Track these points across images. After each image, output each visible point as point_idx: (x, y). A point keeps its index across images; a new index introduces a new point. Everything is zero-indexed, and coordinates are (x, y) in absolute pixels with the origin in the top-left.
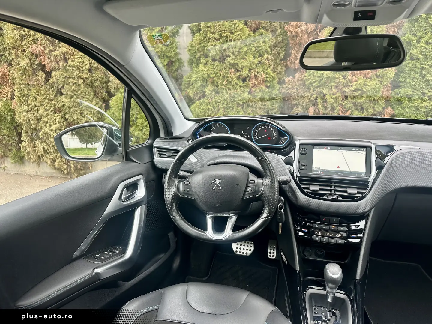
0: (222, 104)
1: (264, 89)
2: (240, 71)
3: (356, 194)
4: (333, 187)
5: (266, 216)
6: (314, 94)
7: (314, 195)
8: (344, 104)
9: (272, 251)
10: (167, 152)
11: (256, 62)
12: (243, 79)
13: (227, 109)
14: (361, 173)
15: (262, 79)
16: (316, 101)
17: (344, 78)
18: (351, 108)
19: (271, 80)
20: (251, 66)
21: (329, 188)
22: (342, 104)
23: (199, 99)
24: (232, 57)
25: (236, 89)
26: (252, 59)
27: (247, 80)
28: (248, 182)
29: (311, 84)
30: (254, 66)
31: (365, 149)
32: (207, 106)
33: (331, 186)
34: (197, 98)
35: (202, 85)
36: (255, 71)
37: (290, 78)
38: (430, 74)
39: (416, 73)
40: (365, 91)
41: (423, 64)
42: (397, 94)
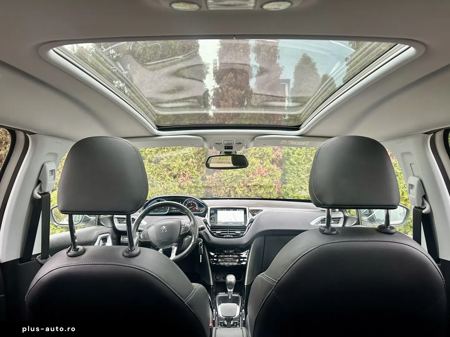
1: (190, 184)
2: (172, 170)
3: (240, 234)
4: (228, 231)
5: (193, 241)
6: (228, 188)
7: (219, 236)
8: (249, 195)
11: (184, 164)
12: (174, 176)
14: (242, 223)
15: (189, 176)
16: (230, 193)
17: (248, 176)
19: (196, 177)
20: (180, 167)
21: (226, 231)
24: (166, 160)
25: (168, 183)
26: (180, 161)
27: (177, 177)
28: (181, 225)
29: (225, 180)
30: (182, 167)
31: (243, 210)
36: (183, 171)
37: (210, 176)
38: (303, 174)
39: (294, 173)
40: (262, 186)
41: (298, 168)
42: (285, 188)
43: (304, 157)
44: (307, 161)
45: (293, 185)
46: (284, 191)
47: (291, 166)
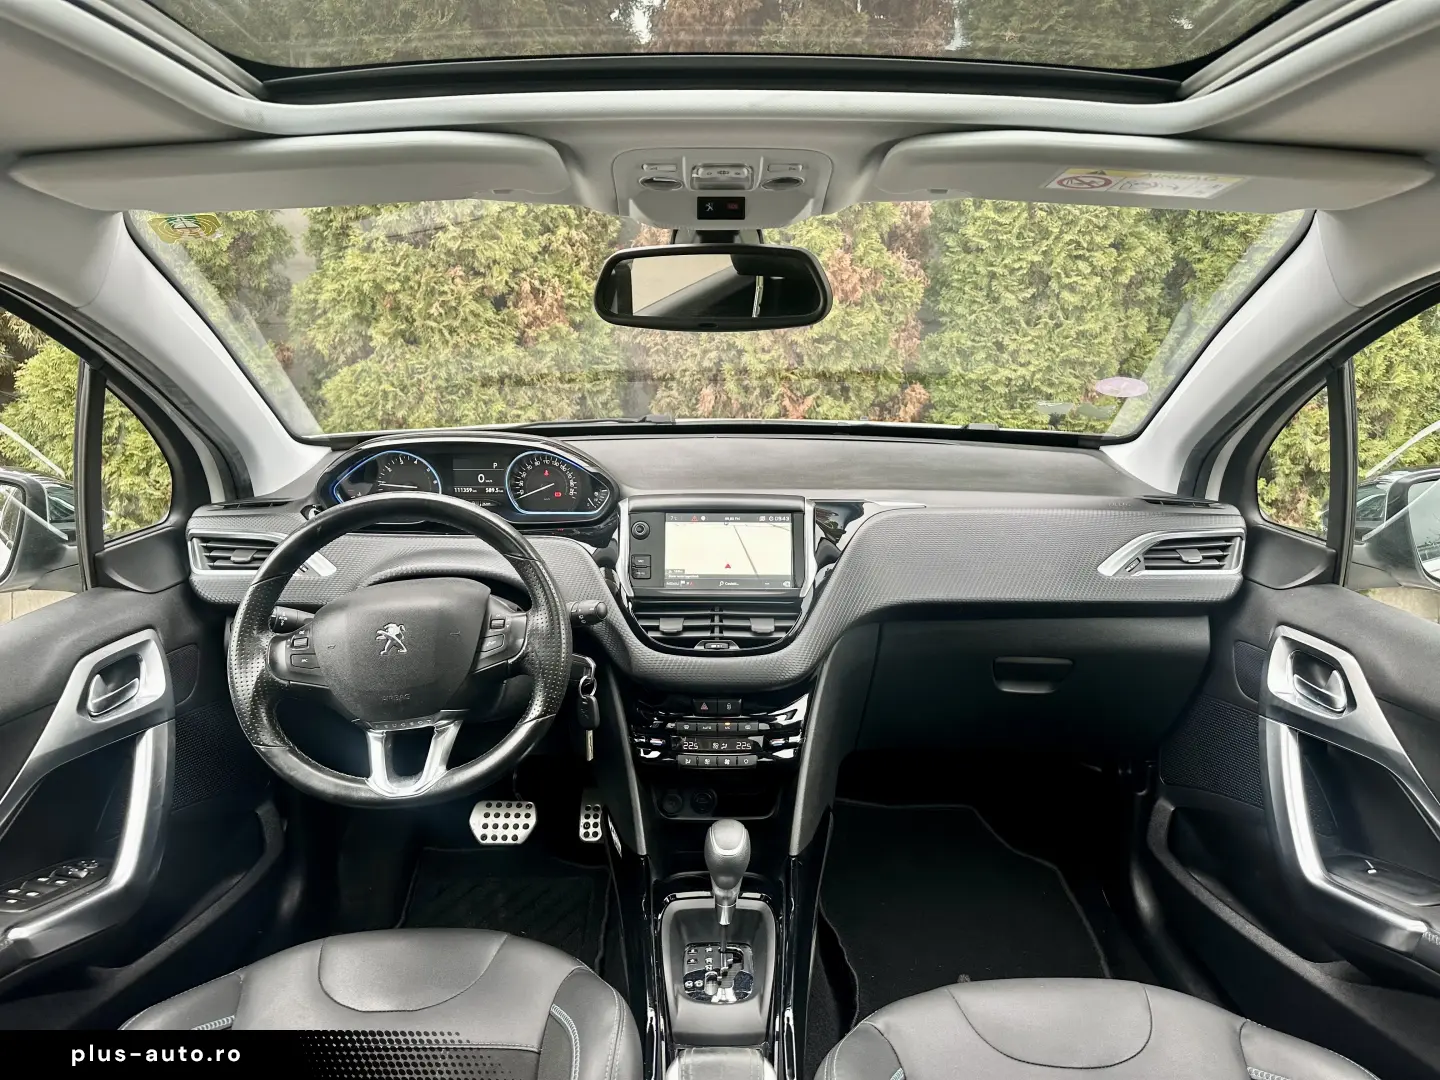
0: (429, 378)
1: (563, 333)
2: (484, 275)
3: (771, 633)
4: (717, 618)
5: (538, 713)
6: (711, 351)
7: (674, 644)
8: (794, 378)
9: (592, 821)
10: (234, 549)
11: (534, 249)
12: (495, 298)
13: (451, 393)
14: (783, 578)
15: (556, 300)
16: (719, 371)
18: (813, 388)
19: (583, 303)
20: (519, 260)
21: (707, 623)
22: (790, 380)
23: (352, 360)
24: (454, 231)
25: (474, 330)
26: (517, 238)
27: (510, 304)
28: (485, 624)
30: (528, 261)
31: (788, 517)
32: (380, 383)
33: (712, 618)
34: (342, 358)
35: (356, 316)
36: (531, 276)
38: (1012, 292)
39: (977, 287)
40: (846, 342)
41: (992, 265)
42: (934, 347)
43: (1021, 221)
44: (1033, 235)
45: (965, 334)
46: (931, 358)
47: (963, 255)
